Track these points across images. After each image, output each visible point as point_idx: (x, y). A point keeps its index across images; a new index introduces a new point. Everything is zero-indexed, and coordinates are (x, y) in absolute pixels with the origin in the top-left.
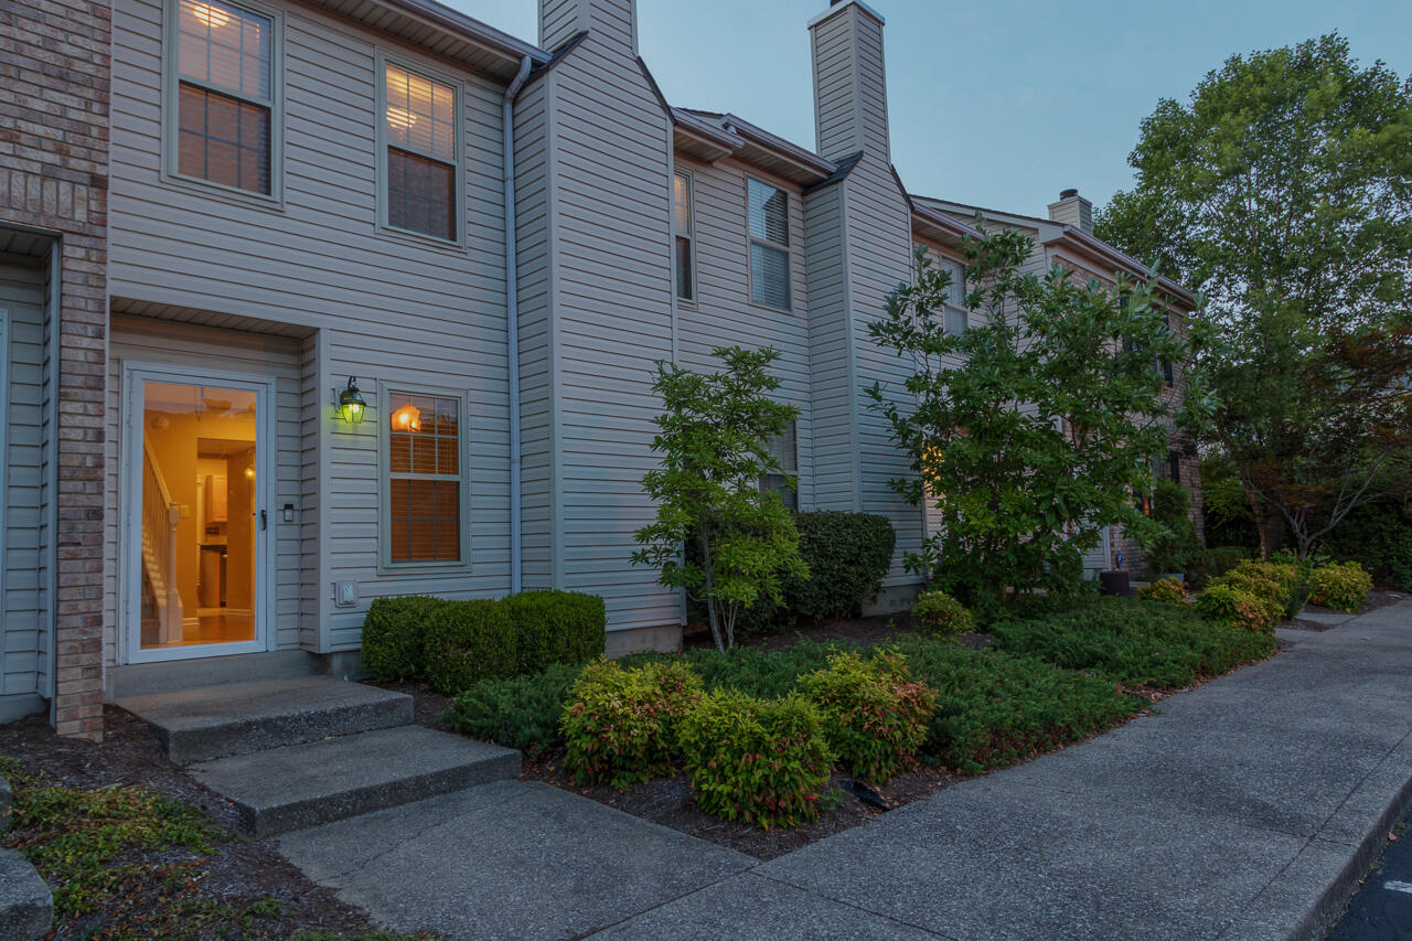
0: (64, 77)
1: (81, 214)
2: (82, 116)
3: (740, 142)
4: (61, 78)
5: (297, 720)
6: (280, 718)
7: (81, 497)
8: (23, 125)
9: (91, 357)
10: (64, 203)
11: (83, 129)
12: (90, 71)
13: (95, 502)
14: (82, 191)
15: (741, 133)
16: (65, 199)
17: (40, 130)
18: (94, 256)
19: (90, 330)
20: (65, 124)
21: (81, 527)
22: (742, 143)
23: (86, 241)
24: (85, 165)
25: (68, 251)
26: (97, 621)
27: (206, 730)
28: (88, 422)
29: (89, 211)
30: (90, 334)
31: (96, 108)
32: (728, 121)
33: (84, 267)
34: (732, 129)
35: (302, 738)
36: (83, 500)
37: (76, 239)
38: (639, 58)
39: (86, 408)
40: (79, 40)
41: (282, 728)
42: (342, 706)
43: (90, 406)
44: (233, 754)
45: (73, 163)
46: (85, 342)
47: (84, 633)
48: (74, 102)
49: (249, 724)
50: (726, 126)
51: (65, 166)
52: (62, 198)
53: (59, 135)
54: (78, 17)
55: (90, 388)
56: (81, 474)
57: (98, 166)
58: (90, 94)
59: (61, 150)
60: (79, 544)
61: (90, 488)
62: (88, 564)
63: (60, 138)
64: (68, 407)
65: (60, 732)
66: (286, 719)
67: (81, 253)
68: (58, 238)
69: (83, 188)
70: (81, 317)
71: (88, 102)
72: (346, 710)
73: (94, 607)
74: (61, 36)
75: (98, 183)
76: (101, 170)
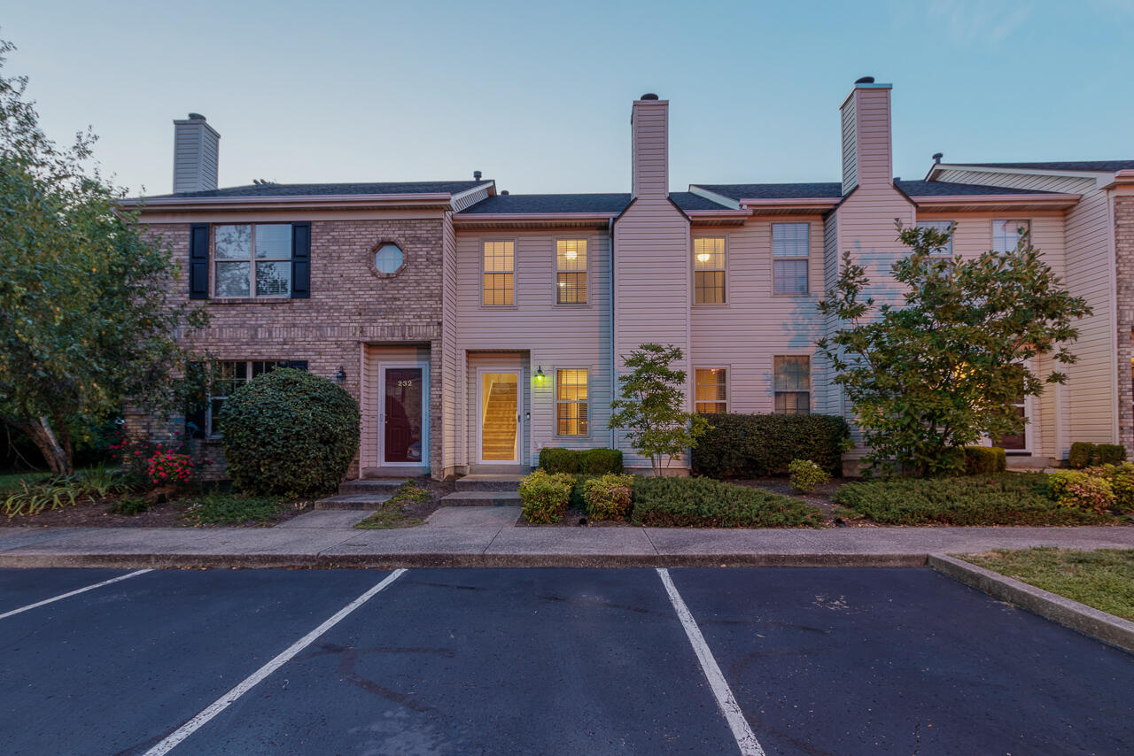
0: (431, 296)
1: (435, 334)
2: (435, 306)
3: (750, 212)
5: (491, 483)
8: (423, 313)
9: (438, 374)
10: (432, 332)
11: (435, 309)
12: (437, 292)
13: (439, 415)
14: (435, 327)
15: (749, 205)
16: (432, 330)
17: (425, 313)
18: (438, 345)
20: (431, 309)
21: (436, 422)
22: (752, 212)
23: (436, 341)
24: (436, 319)
25: (432, 345)
26: (440, 448)
28: (437, 393)
29: (437, 333)
30: (437, 368)
31: (439, 302)
33: (437, 349)
34: (744, 205)
36: (436, 415)
37: (434, 341)
39: (436, 389)
40: (434, 284)
45: (434, 320)
46: (436, 370)
47: (437, 451)
48: (434, 302)
49: (477, 482)
50: (741, 205)
51: (431, 321)
53: (430, 313)
55: (437, 383)
56: (435, 407)
58: (437, 299)
59: (431, 317)
61: (438, 411)
64: (433, 389)
65: (432, 477)
66: (487, 482)
67: (435, 345)
68: (430, 342)
70: (435, 363)
71: (436, 301)
73: (439, 444)
75: (440, 324)
76: (440, 320)
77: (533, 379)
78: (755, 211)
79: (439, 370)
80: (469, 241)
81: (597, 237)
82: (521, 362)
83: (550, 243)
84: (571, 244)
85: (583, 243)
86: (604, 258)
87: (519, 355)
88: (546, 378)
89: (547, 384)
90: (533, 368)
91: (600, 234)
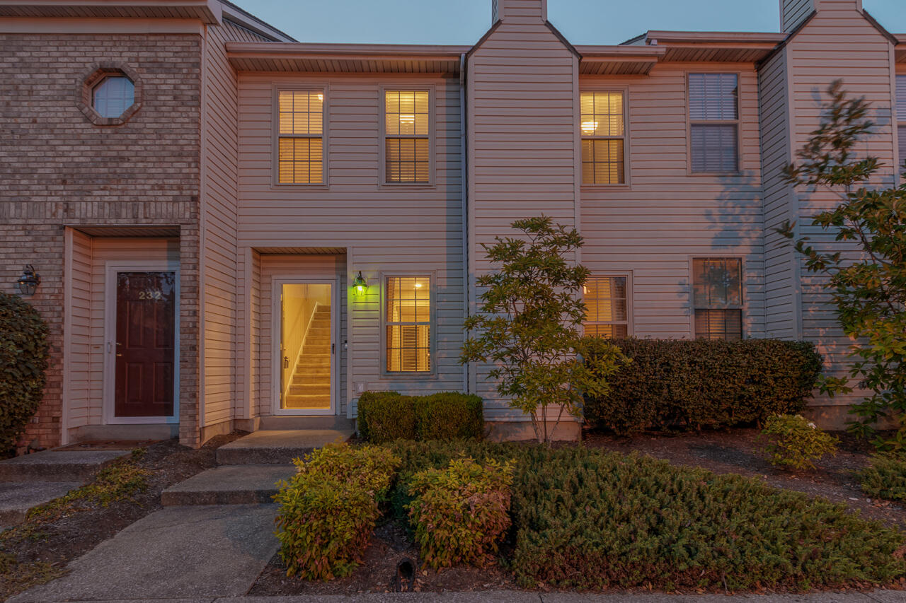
0: (180, 155)
1: (187, 215)
2: (187, 171)
3: (662, 49)
4: (179, 156)
5: (275, 451)
6: (266, 449)
7: (188, 341)
8: (166, 181)
9: (192, 278)
11: (188, 176)
12: (191, 149)
13: (194, 343)
15: (660, 41)
16: (182, 210)
17: (171, 181)
18: (193, 232)
19: (191, 266)
20: (181, 176)
21: (188, 354)
22: (665, 50)
23: (189, 227)
24: (188, 192)
25: (182, 233)
27: (232, 450)
29: (191, 213)
30: (191, 268)
31: (193, 165)
32: (646, 38)
33: (189, 238)
34: (654, 42)
35: (277, 461)
37: (185, 227)
38: (547, 21)
39: (189, 301)
40: (186, 136)
41: (267, 455)
42: (299, 447)
43: (191, 300)
44: (245, 463)
45: (184, 192)
46: (189, 272)
47: (189, 401)
48: (184, 165)
49: (251, 450)
50: (649, 42)
51: (181, 195)
52: (180, 209)
54: (186, 126)
55: (191, 292)
56: (188, 331)
57: (194, 192)
58: (190, 159)
59: (180, 188)
60: (187, 362)
61: (191, 337)
62: (191, 370)
63: (179, 183)
64: (183, 302)
65: (180, 442)
66: (269, 450)
67: (187, 232)
68: (179, 227)
69: (188, 203)
70: (187, 261)
71: (189, 164)
72: (301, 450)
73: (193, 389)
74: (179, 137)
75: (195, 199)
76: (195, 193)
77: (350, 291)
78: (669, 50)
79: (193, 272)
80: (255, 89)
81: (442, 86)
82: (336, 269)
83: (375, 95)
84: (407, 98)
85: (423, 97)
86: (454, 118)
87: (333, 258)
88: (371, 290)
89: (371, 298)
90: (352, 276)
91: (447, 84)
